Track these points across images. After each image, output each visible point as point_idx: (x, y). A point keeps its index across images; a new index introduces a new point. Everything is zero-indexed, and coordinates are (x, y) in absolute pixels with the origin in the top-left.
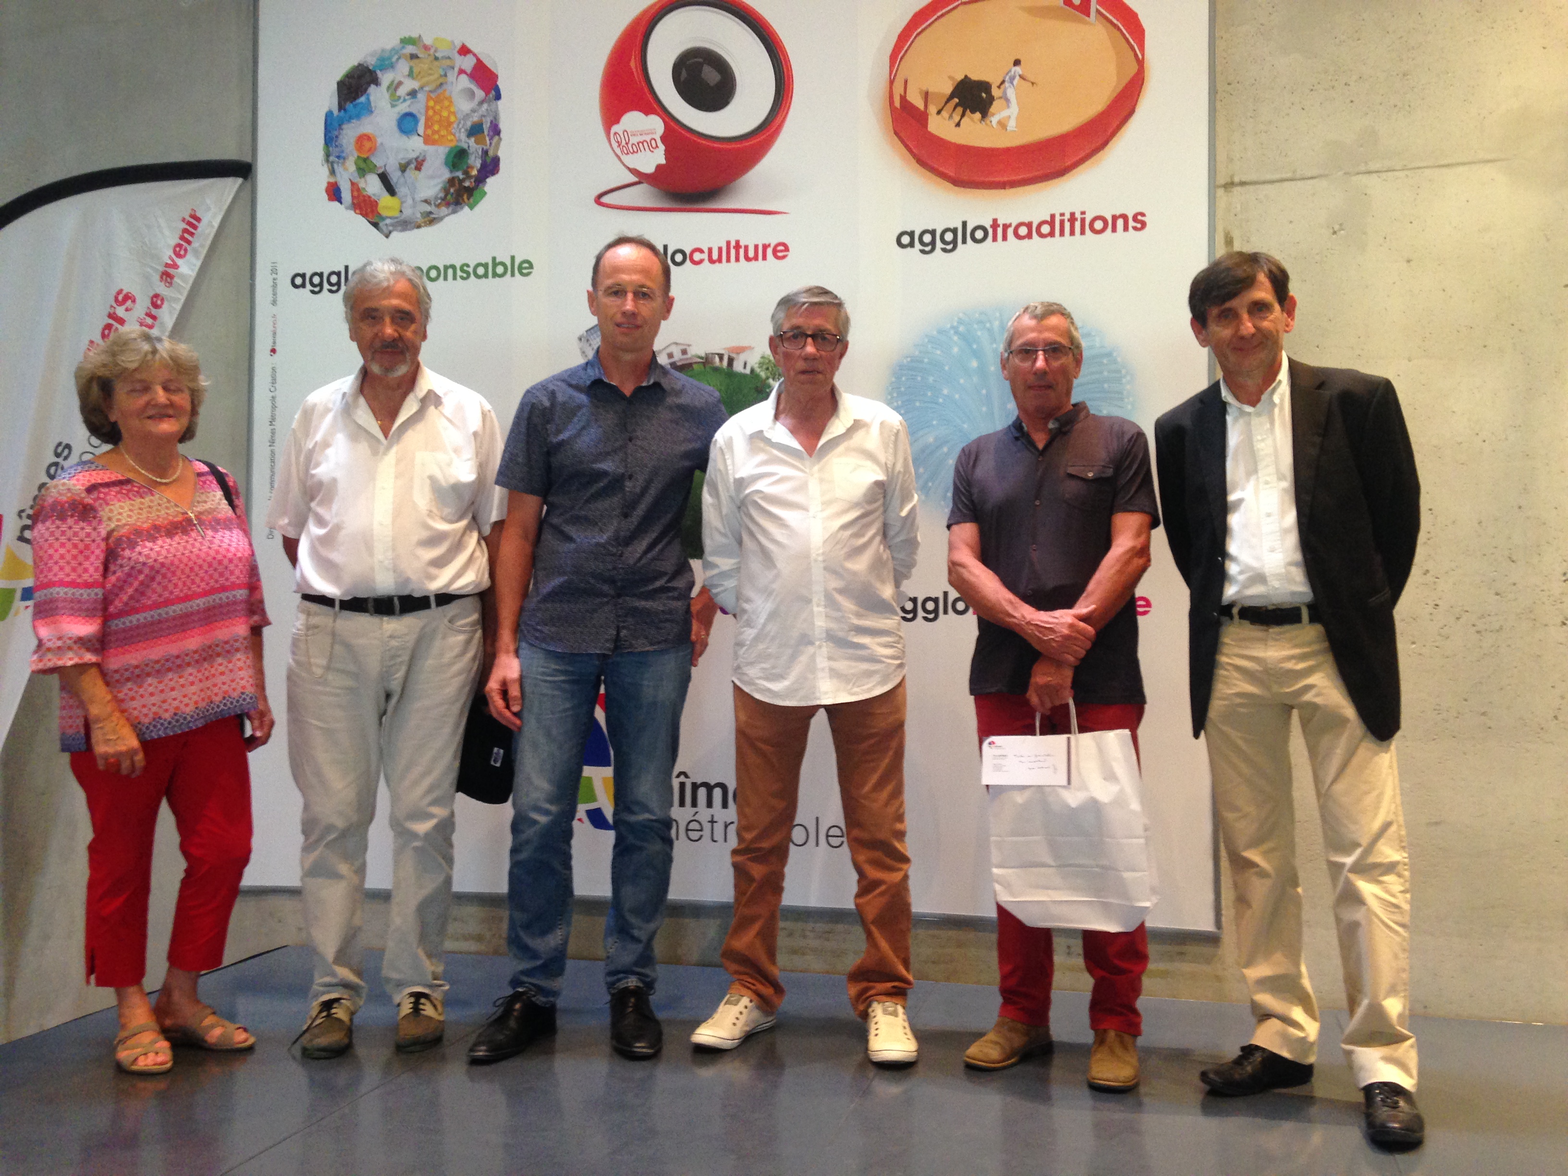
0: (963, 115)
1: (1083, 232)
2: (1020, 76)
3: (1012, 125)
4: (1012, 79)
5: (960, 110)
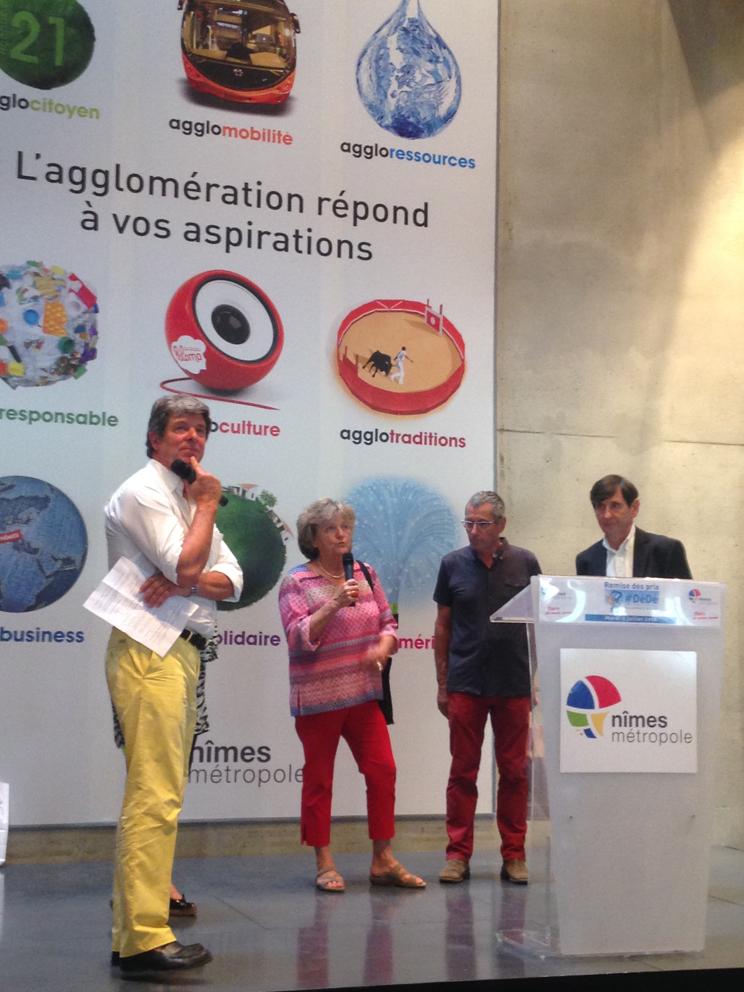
0: (376, 371)
1: (436, 444)
2: (406, 357)
3: (401, 381)
4: (401, 357)
5: (374, 368)
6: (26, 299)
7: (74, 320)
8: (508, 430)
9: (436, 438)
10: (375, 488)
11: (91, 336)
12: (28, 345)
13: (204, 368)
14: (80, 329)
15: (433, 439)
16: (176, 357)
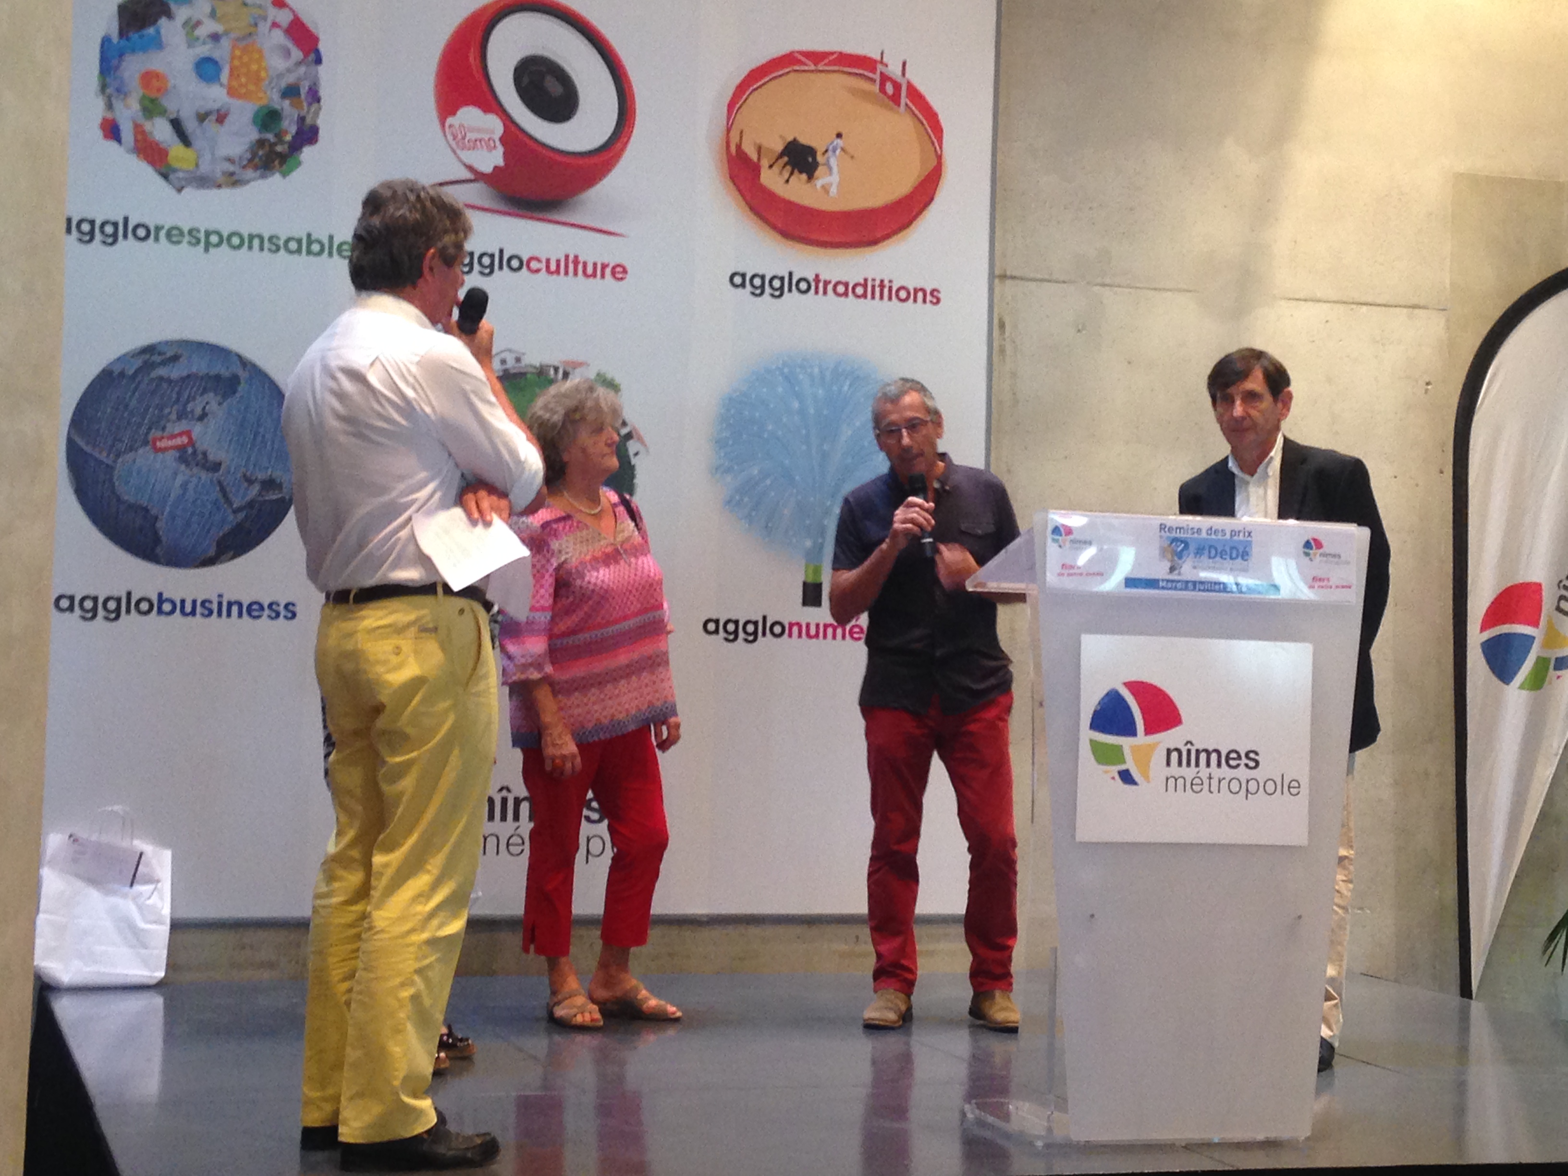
0: (792, 174)
1: (890, 298)
2: (843, 149)
3: (833, 190)
4: (834, 151)
5: (789, 168)
6: (198, 39)
7: (280, 76)
8: (1013, 278)
9: (890, 288)
10: (786, 370)
11: (310, 104)
12: (202, 117)
13: (501, 162)
14: (291, 92)
15: (886, 291)
16: (453, 144)
